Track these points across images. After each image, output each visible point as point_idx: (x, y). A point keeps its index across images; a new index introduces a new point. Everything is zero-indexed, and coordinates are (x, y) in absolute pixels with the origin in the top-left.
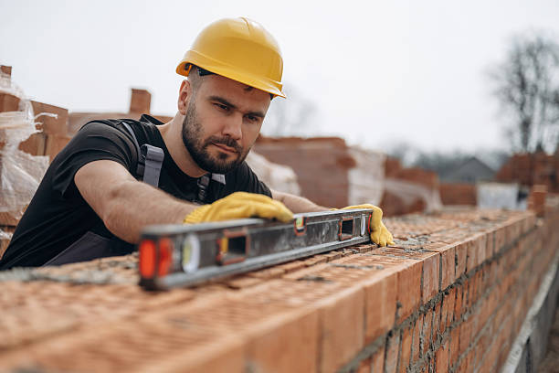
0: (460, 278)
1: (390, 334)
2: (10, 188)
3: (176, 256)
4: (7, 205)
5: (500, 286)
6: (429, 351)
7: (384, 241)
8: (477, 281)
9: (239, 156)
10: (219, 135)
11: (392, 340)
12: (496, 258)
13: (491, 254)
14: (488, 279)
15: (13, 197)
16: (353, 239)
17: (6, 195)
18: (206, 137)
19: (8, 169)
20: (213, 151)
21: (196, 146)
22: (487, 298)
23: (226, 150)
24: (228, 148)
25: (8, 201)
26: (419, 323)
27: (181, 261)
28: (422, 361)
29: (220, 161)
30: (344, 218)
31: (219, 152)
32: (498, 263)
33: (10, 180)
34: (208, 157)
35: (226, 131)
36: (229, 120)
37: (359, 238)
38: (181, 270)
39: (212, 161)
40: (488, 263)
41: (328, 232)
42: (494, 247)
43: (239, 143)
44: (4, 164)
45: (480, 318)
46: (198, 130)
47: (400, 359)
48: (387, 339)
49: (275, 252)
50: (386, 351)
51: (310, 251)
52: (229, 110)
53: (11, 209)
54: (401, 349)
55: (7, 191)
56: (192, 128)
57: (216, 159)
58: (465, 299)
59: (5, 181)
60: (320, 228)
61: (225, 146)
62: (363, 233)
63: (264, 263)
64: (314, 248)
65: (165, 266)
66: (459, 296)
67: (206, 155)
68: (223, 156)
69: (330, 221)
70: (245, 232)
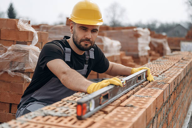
0: (176, 87)
1: (154, 118)
2: (32, 61)
3: (87, 107)
4: (31, 67)
5: (188, 83)
6: (166, 116)
7: (151, 80)
8: (181, 85)
9: (92, 44)
10: (84, 38)
11: (154, 120)
12: (187, 75)
13: (185, 74)
14: (185, 82)
15: (33, 64)
16: (142, 81)
17: (30, 63)
18: (80, 39)
19: (31, 55)
20: (83, 44)
21: (77, 43)
22: (184, 89)
23: (87, 43)
24: (87, 42)
25: (31, 65)
26: (163, 109)
27: (89, 108)
28: (164, 120)
29: (86, 47)
30: (138, 76)
31: (85, 44)
32: (188, 76)
33: (32, 59)
34: (81, 46)
35: (86, 37)
36: (87, 33)
37: (143, 80)
38: (89, 111)
39: (83, 47)
40: (185, 77)
41: (133, 82)
42: (186, 71)
43: (91, 40)
44: (29, 54)
45: (182, 96)
46: (77, 38)
47: (157, 123)
48: (153, 120)
49: (117, 95)
50: (153, 123)
51: (128, 91)
52: (86, 30)
53: (32, 68)
54: (157, 120)
55: (31, 62)
56: (75, 37)
57: (84, 46)
58: (177, 93)
59: (30, 58)
60: (131, 82)
61: (86, 41)
62: (144, 78)
63: (114, 99)
64: (129, 89)
65: (85, 111)
66: (175, 93)
67: (81, 45)
68: (86, 45)
69: (134, 79)
70: (108, 92)
